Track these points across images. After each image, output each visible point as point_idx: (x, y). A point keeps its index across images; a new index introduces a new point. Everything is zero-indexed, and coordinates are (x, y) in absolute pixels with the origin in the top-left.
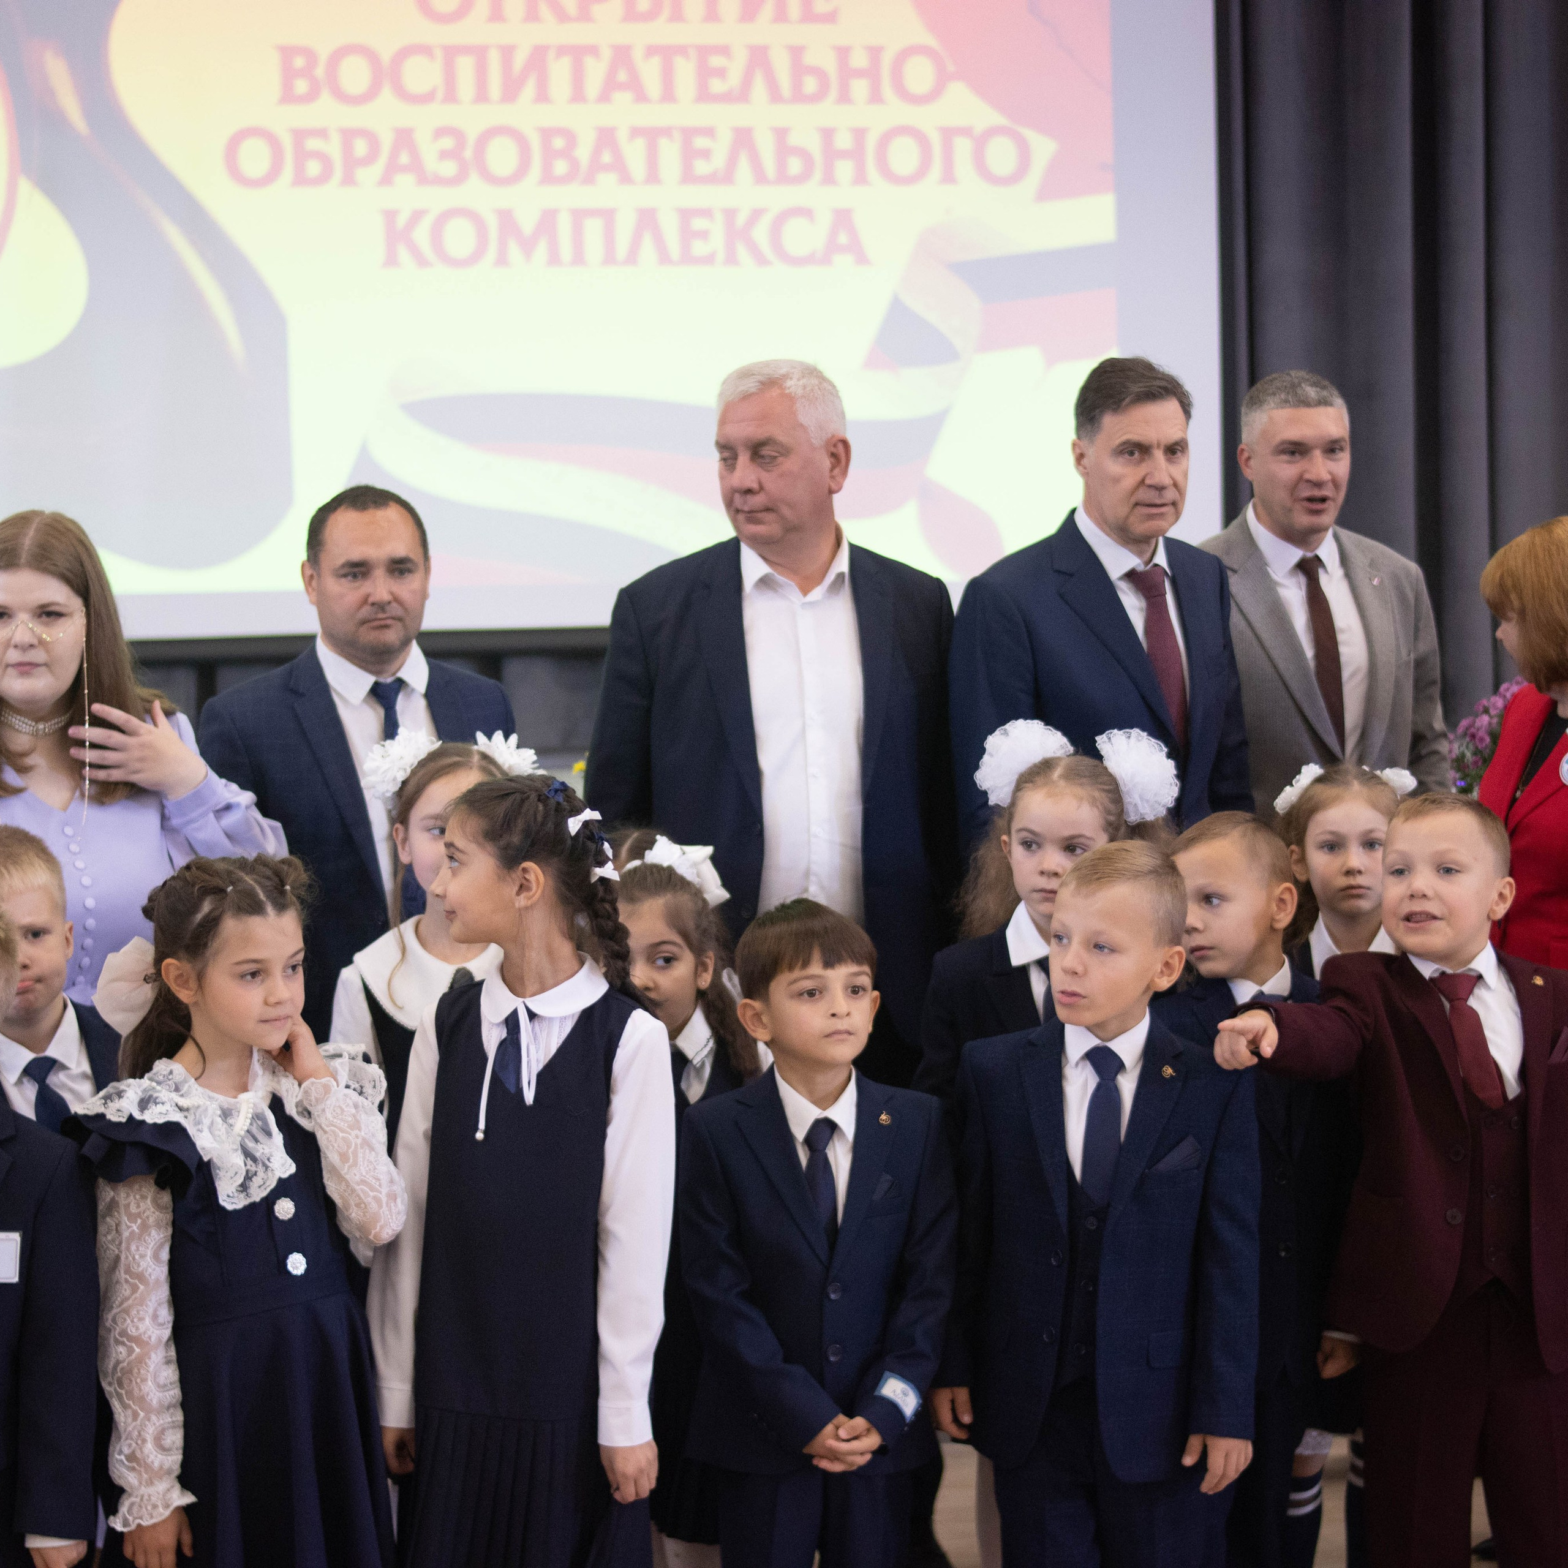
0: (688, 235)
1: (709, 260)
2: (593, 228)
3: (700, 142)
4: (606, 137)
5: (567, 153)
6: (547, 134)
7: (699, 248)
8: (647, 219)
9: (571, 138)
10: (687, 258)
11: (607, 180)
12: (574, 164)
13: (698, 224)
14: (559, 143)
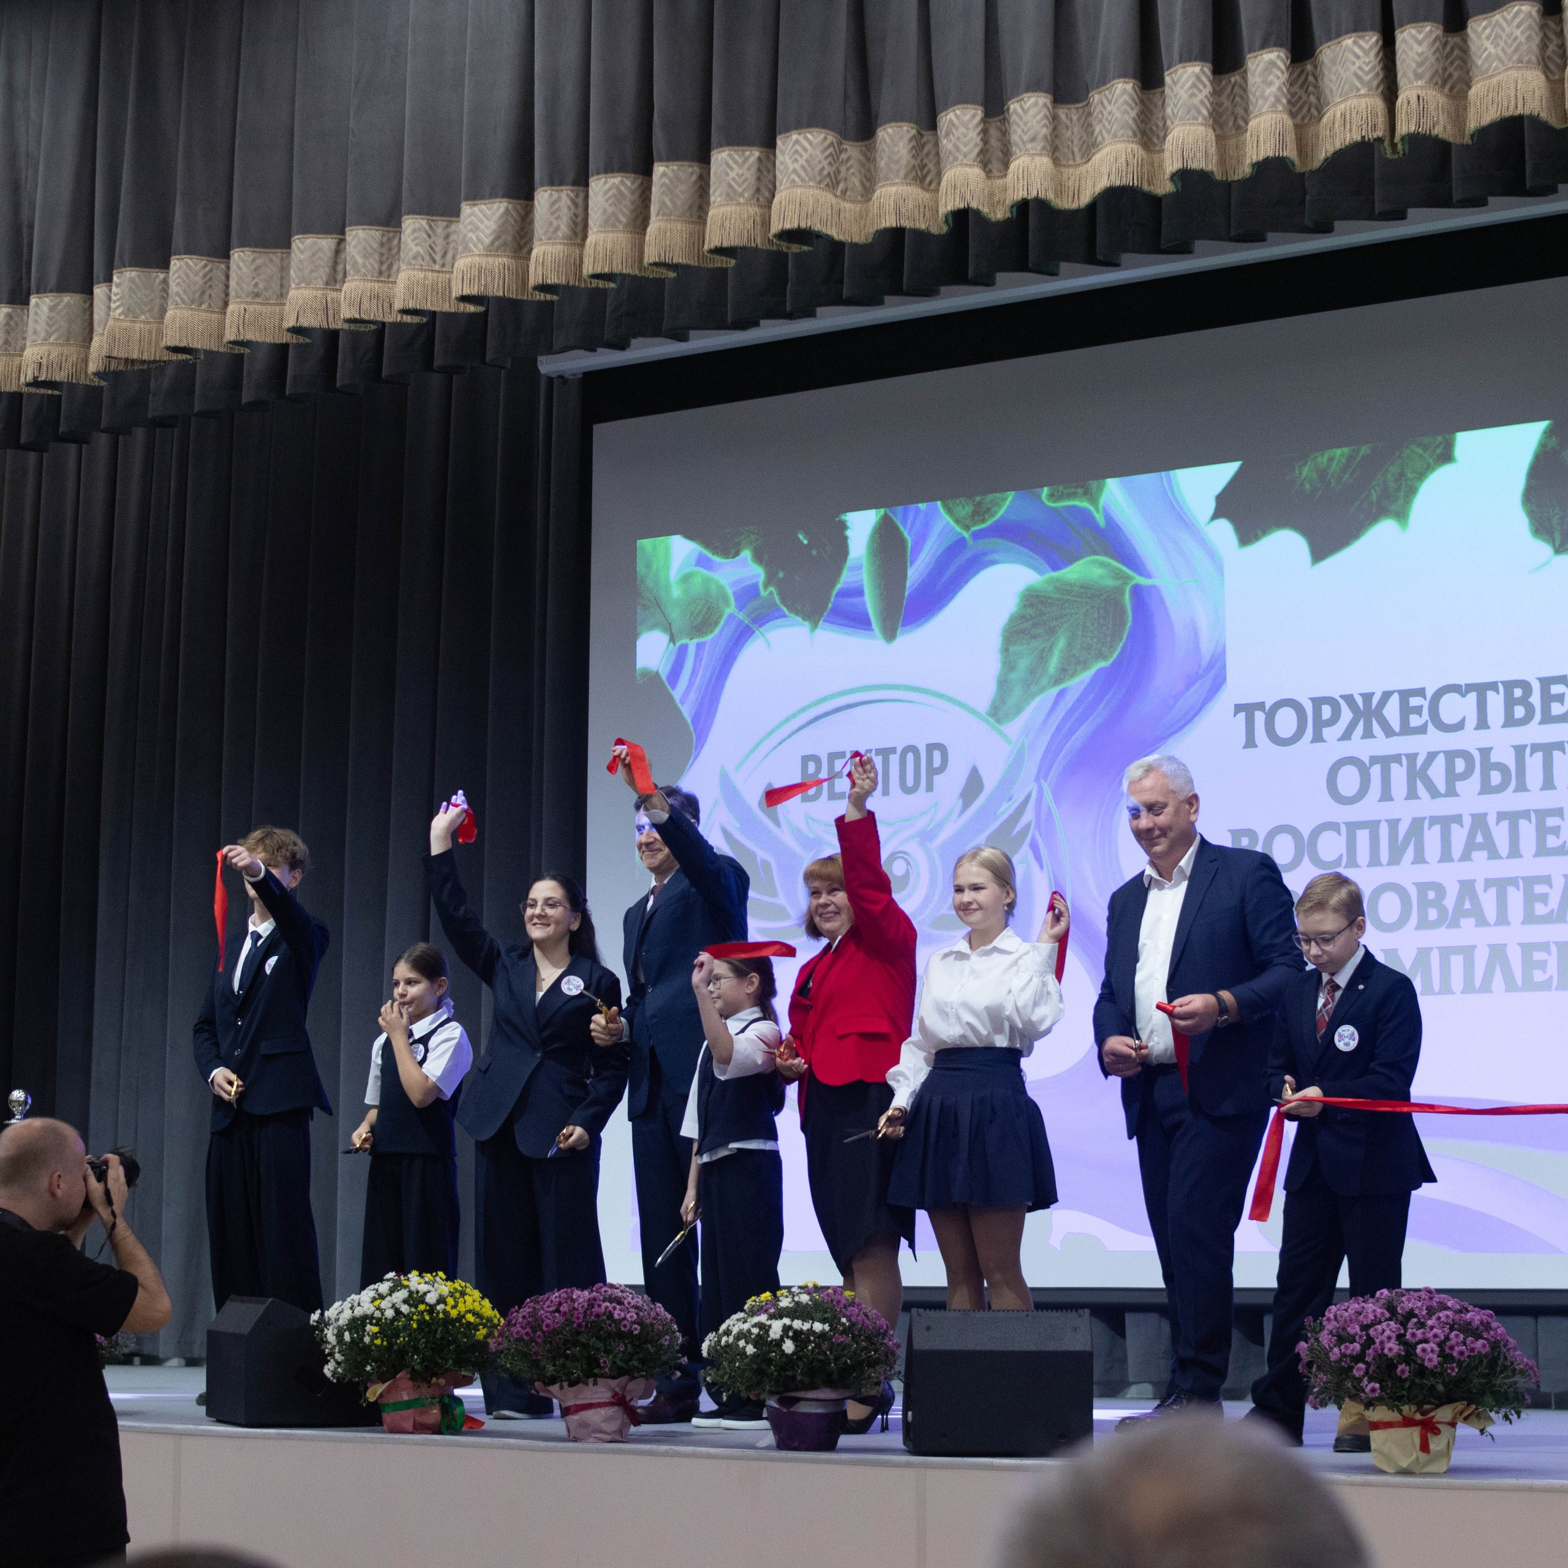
0: (1529, 964)
1: (1546, 986)
2: (1457, 961)
3: (1539, 889)
4: (1467, 887)
5: (1438, 903)
6: (1422, 887)
7: (1539, 976)
8: (1498, 952)
9: (1440, 889)
10: (1529, 985)
11: (1468, 923)
12: (1443, 910)
13: (1538, 956)
14: (1431, 895)
